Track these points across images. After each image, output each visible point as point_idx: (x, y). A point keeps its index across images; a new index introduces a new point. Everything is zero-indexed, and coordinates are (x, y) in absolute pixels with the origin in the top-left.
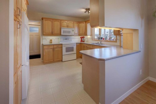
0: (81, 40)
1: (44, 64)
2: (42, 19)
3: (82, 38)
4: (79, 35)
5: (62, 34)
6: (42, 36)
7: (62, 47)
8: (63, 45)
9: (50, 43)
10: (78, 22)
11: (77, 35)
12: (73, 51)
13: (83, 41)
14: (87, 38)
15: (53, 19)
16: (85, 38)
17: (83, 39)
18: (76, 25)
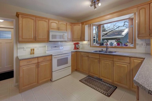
0: (75, 47)
1: (20, 93)
2: (17, 15)
3: (75, 44)
4: (73, 41)
5: (51, 40)
6: (16, 43)
7: (51, 60)
8: (53, 57)
9: (31, 54)
10: (72, 23)
11: (70, 41)
12: (67, 63)
13: (78, 48)
14: (82, 44)
15: (36, 17)
16: (79, 45)
17: (77, 45)
18: (69, 27)
